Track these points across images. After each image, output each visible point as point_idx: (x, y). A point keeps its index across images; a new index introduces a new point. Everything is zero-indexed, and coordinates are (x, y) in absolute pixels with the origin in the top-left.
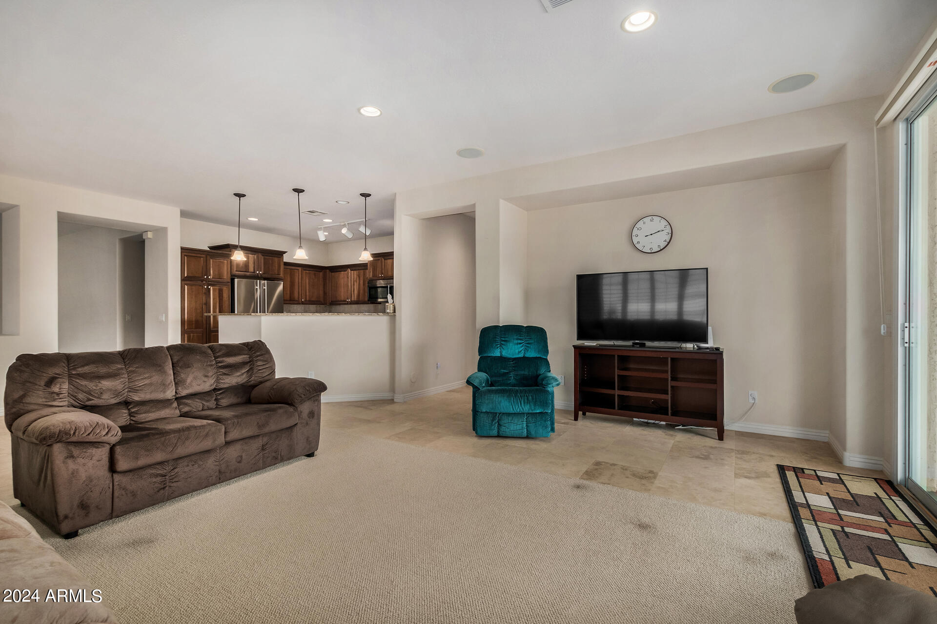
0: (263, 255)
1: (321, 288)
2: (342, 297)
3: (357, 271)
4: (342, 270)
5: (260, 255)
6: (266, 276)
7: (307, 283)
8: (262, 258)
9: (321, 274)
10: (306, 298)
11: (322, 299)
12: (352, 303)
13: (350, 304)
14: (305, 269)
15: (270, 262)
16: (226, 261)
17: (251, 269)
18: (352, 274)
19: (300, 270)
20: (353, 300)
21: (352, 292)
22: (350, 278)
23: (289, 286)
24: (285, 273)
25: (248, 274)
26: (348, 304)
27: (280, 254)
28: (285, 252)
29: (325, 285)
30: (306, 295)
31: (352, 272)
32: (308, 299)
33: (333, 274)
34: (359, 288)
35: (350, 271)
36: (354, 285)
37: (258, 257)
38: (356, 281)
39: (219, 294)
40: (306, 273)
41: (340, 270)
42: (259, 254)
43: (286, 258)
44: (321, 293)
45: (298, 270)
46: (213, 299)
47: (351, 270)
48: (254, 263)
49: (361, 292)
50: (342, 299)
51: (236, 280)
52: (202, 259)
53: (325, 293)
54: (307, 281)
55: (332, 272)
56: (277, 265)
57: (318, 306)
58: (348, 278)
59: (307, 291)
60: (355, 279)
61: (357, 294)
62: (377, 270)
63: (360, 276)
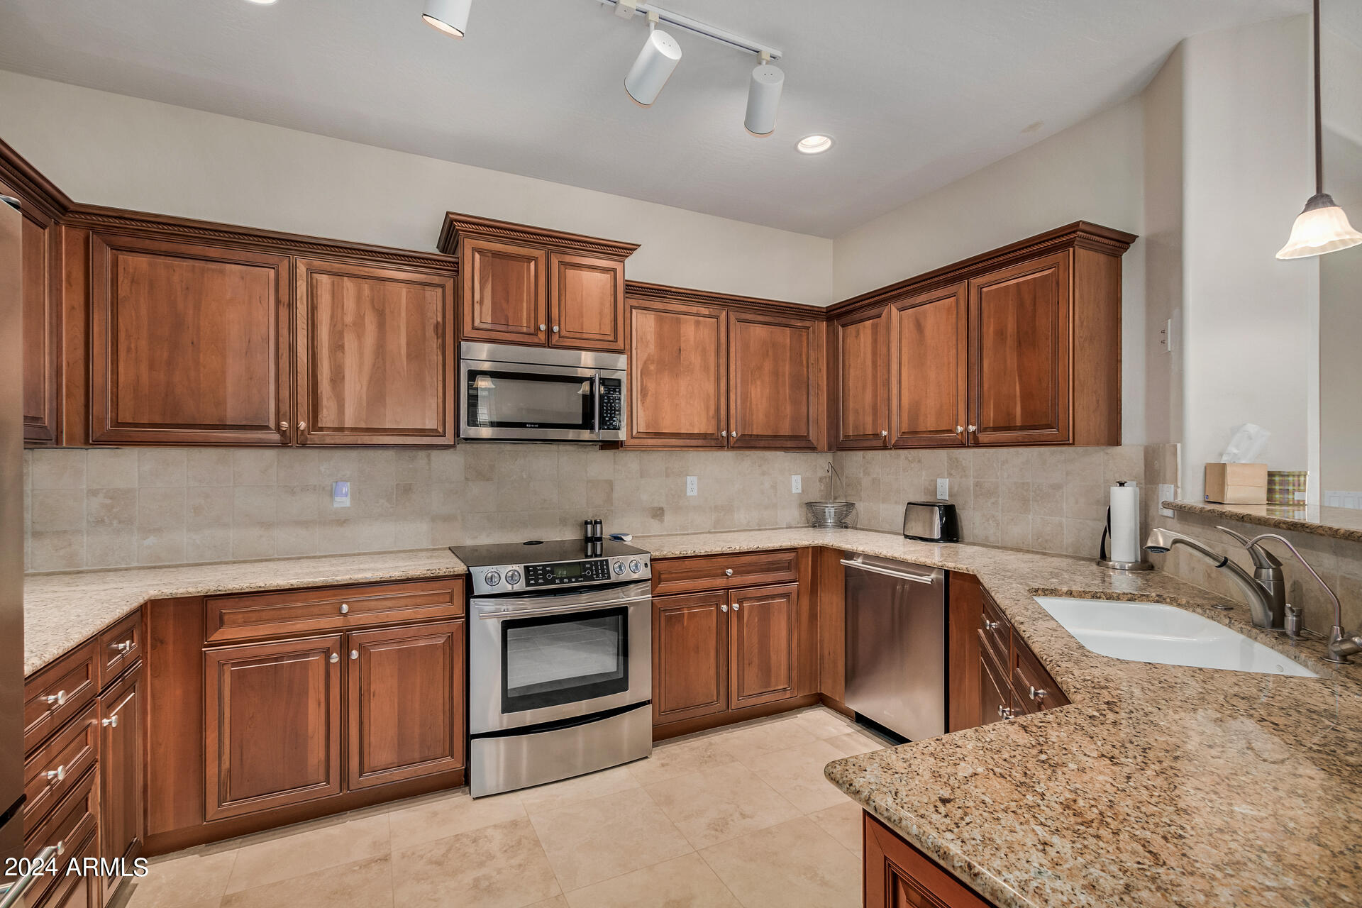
60: (349, 319)
61: (364, 397)
62: (522, 301)
63: (387, 311)
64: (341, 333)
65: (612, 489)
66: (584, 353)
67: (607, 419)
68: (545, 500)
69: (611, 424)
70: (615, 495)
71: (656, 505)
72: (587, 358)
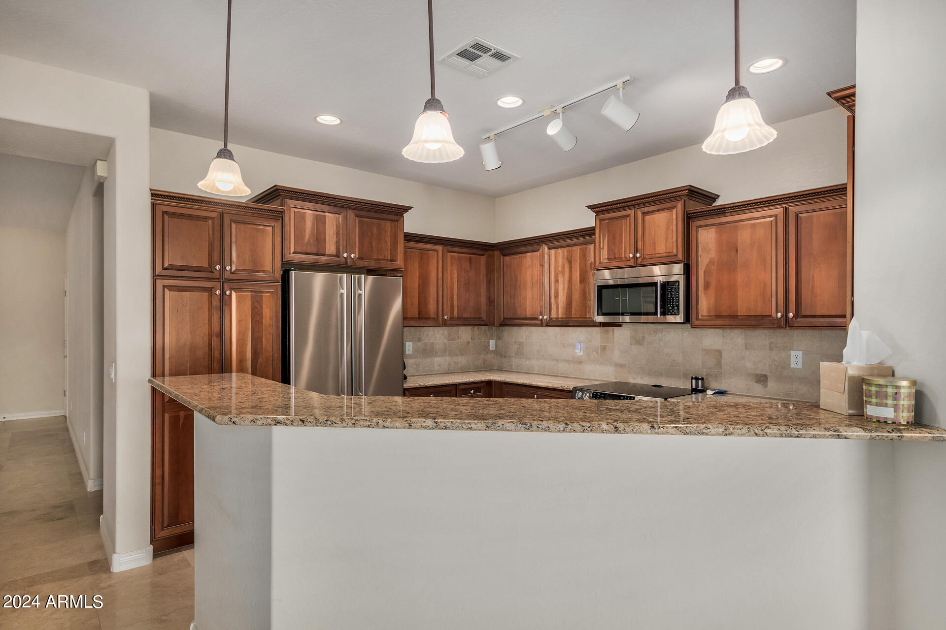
0: (357, 216)
1: (483, 291)
2: (528, 309)
3: (565, 250)
4: (531, 248)
5: (351, 214)
6: (365, 263)
7: (455, 280)
8: (355, 222)
9: (483, 259)
10: (452, 312)
11: (484, 316)
12: (550, 323)
13: (547, 325)
14: (450, 248)
15: (375, 231)
16: (270, 229)
17: (331, 248)
18: (555, 257)
19: (440, 252)
20: (554, 315)
21: (553, 300)
22: (546, 266)
23: (417, 286)
24: (406, 259)
25: (323, 259)
26: (542, 325)
27: (399, 211)
28: (407, 209)
29: (489, 283)
30: (452, 306)
31: (553, 251)
32: (456, 315)
33: (507, 259)
34: (570, 289)
35: (546, 249)
36: (557, 281)
37: (347, 219)
38: (563, 273)
39: (254, 308)
40: (452, 257)
41: (523, 249)
42: (350, 211)
43: (411, 224)
44: (483, 300)
45: (437, 251)
46: (239, 322)
47: (549, 249)
48: (338, 234)
49: (576, 296)
50: (529, 315)
51: (293, 274)
52: (210, 222)
53: (490, 301)
54: (455, 276)
55: (504, 255)
56: (388, 239)
57: (476, 328)
58: (542, 265)
59: (455, 297)
60: (560, 269)
61: (565, 303)
62: (622, 243)
63: (573, 261)
64: (558, 274)
65: (721, 357)
66: (654, 267)
67: (670, 308)
68: (674, 361)
69: (673, 311)
70: (723, 361)
71: (759, 372)
72: (657, 270)
